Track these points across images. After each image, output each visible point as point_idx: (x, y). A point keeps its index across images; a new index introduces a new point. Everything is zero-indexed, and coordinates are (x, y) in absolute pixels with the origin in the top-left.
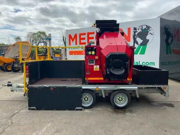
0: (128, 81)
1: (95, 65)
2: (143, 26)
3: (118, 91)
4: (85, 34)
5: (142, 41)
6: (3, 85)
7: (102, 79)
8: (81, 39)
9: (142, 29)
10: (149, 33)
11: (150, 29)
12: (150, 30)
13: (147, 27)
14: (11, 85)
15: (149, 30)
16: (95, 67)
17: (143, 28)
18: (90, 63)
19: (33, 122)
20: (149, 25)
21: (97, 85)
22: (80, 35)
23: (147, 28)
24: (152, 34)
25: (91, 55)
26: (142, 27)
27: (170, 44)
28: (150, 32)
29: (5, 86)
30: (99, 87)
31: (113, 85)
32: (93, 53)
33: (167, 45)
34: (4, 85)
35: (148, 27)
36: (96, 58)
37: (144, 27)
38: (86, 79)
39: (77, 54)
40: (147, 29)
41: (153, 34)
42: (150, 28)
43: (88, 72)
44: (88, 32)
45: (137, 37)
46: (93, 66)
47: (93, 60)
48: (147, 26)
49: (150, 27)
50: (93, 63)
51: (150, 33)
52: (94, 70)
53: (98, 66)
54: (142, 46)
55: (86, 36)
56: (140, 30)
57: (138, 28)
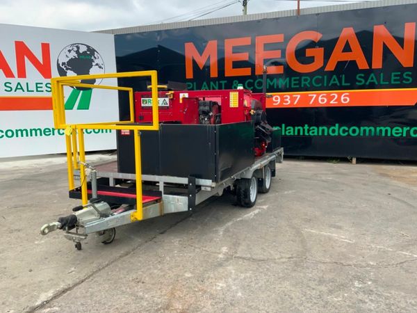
2: (80, 45)
6: (43, 233)
10: (94, 64)
11: (96, 56)
12: (95, 58)
13: (88, 50)
15: (93, 58)
17: (81, 51)
23: (88, 53)
24: (100, 67)
26: (78, 48)
28: (96, 61)
29: (51, 229)
37: (83, 49)
40: (91, 55)
41: (103, 66)
42: (96, 53)
45: (67, 69)
48: (88, 47)
49: (94, 50)
51: (97, 64)
54: (81, 92)
56: (73, 55)
57: (68, 48)
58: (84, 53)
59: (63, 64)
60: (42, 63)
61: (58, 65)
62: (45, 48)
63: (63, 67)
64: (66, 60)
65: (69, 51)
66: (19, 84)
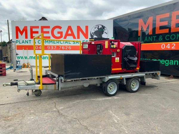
0: (137, 70)
2: (99, 25)
4: (38, 27)
8: (32, 32)
9: (98, 28)
10: (104, 32)
11: (105, 29)
12: (105, 30)
13: (102, 27)
14: (16, 84)
15: (104, 30)
17: (99, 28)
18: (113, 55)
20: (104, 25)
21: (120, 75)
24: (106, 33)
26: (98, 26)
28: (105, 31)
29: (7, 85)
32: (115, 46)
35: (103, 27)
37: (100, 27)
39: (28, 49)
44: (42, 26)
45: (94, 35)
46: (115, 58)
48: (102, 26)
49: (105, 27)
51: (105, 32)
52: (116, 62)
55: (39, 30)
56: (96, 29)
57: (95, 27)
58: (101, 28)
59: (93, 33)
60: (85, 33)
61: (91, 33)
62: (87, 28)
63: (92, 34)
64: (94, 32)
65: (95, 28)
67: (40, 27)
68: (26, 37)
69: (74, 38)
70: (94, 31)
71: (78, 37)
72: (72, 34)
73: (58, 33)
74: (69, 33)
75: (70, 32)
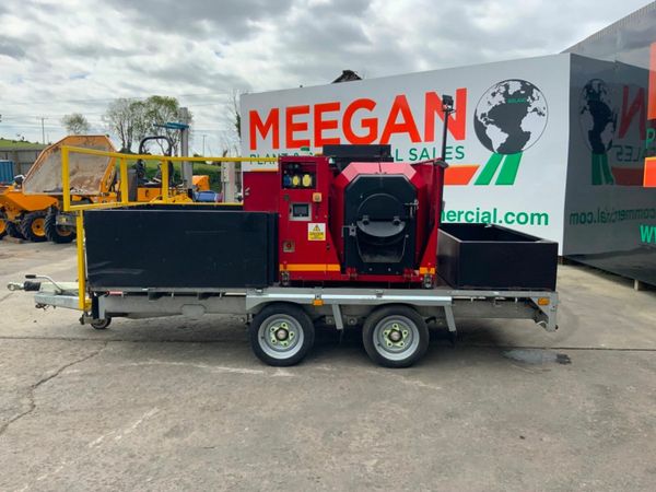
0: (422, 276)
1: (314, 221)
2: (511, 83)
3: (386, 310)
4: (305, 110)
5: (507, 136)
6: (9, 286)
7: (336, 268)
8: (291, 127)
9: (506, 94)
10: (530, 109)
11: (534, 95)
12: (533, 99)
13: (523, 89)
14: (36, 287)
15: (529, 99)
16: (311, 227)
17: (511, 92)
18: (298, 215)
19: (99, 404)
20: (530, 80)
21: (317, 290)
22: (291, 112)
23: (523, 92)
24: (540, 114)
25: (301, 186)
26: (507, 87)
27: (606, 147)
28: (534, 105)
29: (17, 288)
30: (323, 297)
31: (372, 290)
32: (307, 181)
33: (593, 152)
34: (12, 288)
35: (528, 89)
36: (314, 200)
37: (515, 87)
38: (281, 268)
40: (525, 96)
41: (545, 112)
42: (535, 90)
43: (289, 246)
44: (317, 103)
45: (488, 123)
46: (305, 224)
47: (307, 205)
48: (523, 82)
49: (533, 87)
50: (307, 215)
51: (535, 110)
52: (309, 239)
53: (322, 227)
55: (309, 119)
57: (492, 91)
58: (516, 93)
59: (483, 115)
60: (454, 118)
61: (476, 118)
63: (482, 121)
64: (487, 109)
65: (494, 95)
66: (425, 149)
67: (312, 110)
68: (276, 145)
69: (415, 138)
70: (491, 107)
71: (430, 137)
72: (409, 127)
73: (365, 123)
74: (396, 122)
75: (400, 119)
